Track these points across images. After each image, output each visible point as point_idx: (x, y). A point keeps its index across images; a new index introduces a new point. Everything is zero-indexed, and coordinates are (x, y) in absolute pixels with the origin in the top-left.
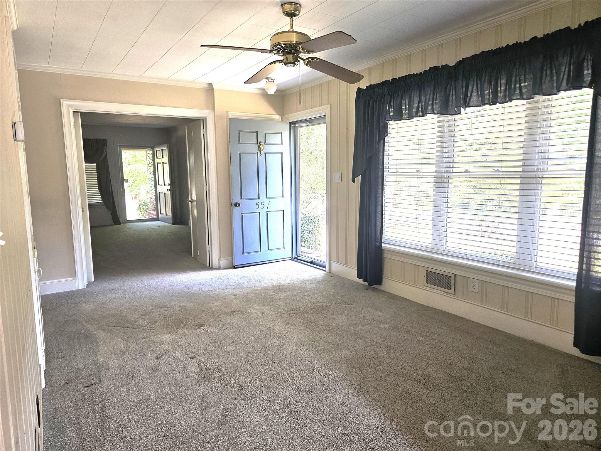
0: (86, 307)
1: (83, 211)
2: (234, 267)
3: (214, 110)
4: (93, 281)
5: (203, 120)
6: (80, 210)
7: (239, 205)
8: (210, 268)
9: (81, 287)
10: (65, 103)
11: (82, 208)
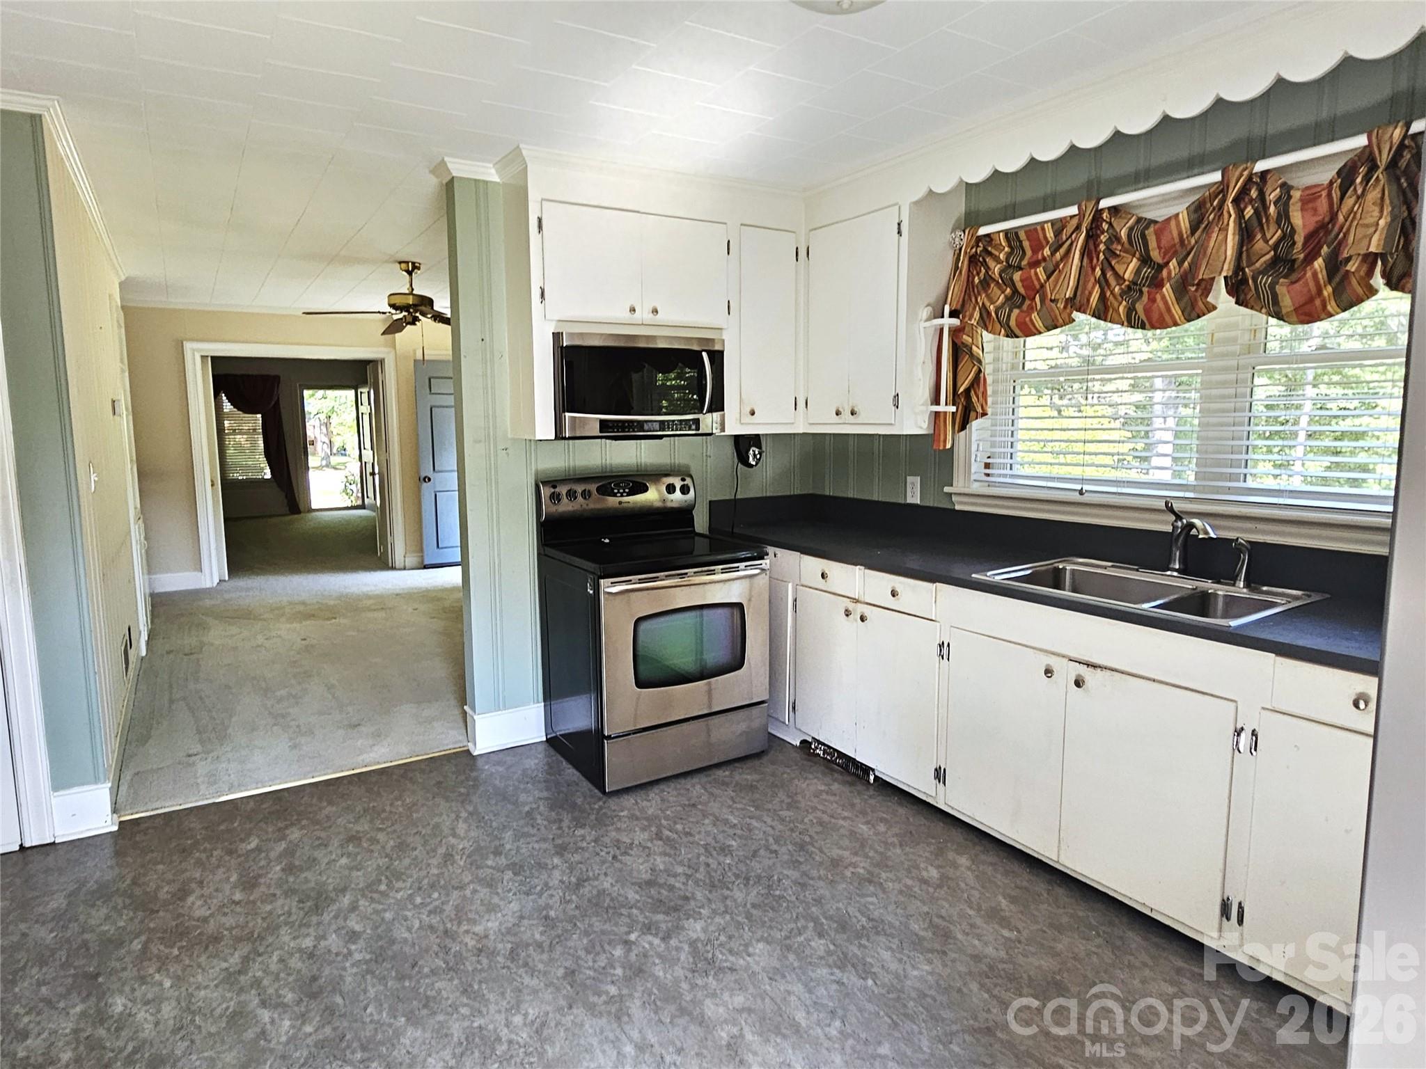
0: (208, 603)
1: (212, 485)
2: (425, 567)
3: (394, 347)
4: (227, 578)
5: (382, 361)
6: (208, 483)
7: (429, 480)
8: (393, 568)
9: (208, 585)
10: (188, 346)
11: (212, 481)
